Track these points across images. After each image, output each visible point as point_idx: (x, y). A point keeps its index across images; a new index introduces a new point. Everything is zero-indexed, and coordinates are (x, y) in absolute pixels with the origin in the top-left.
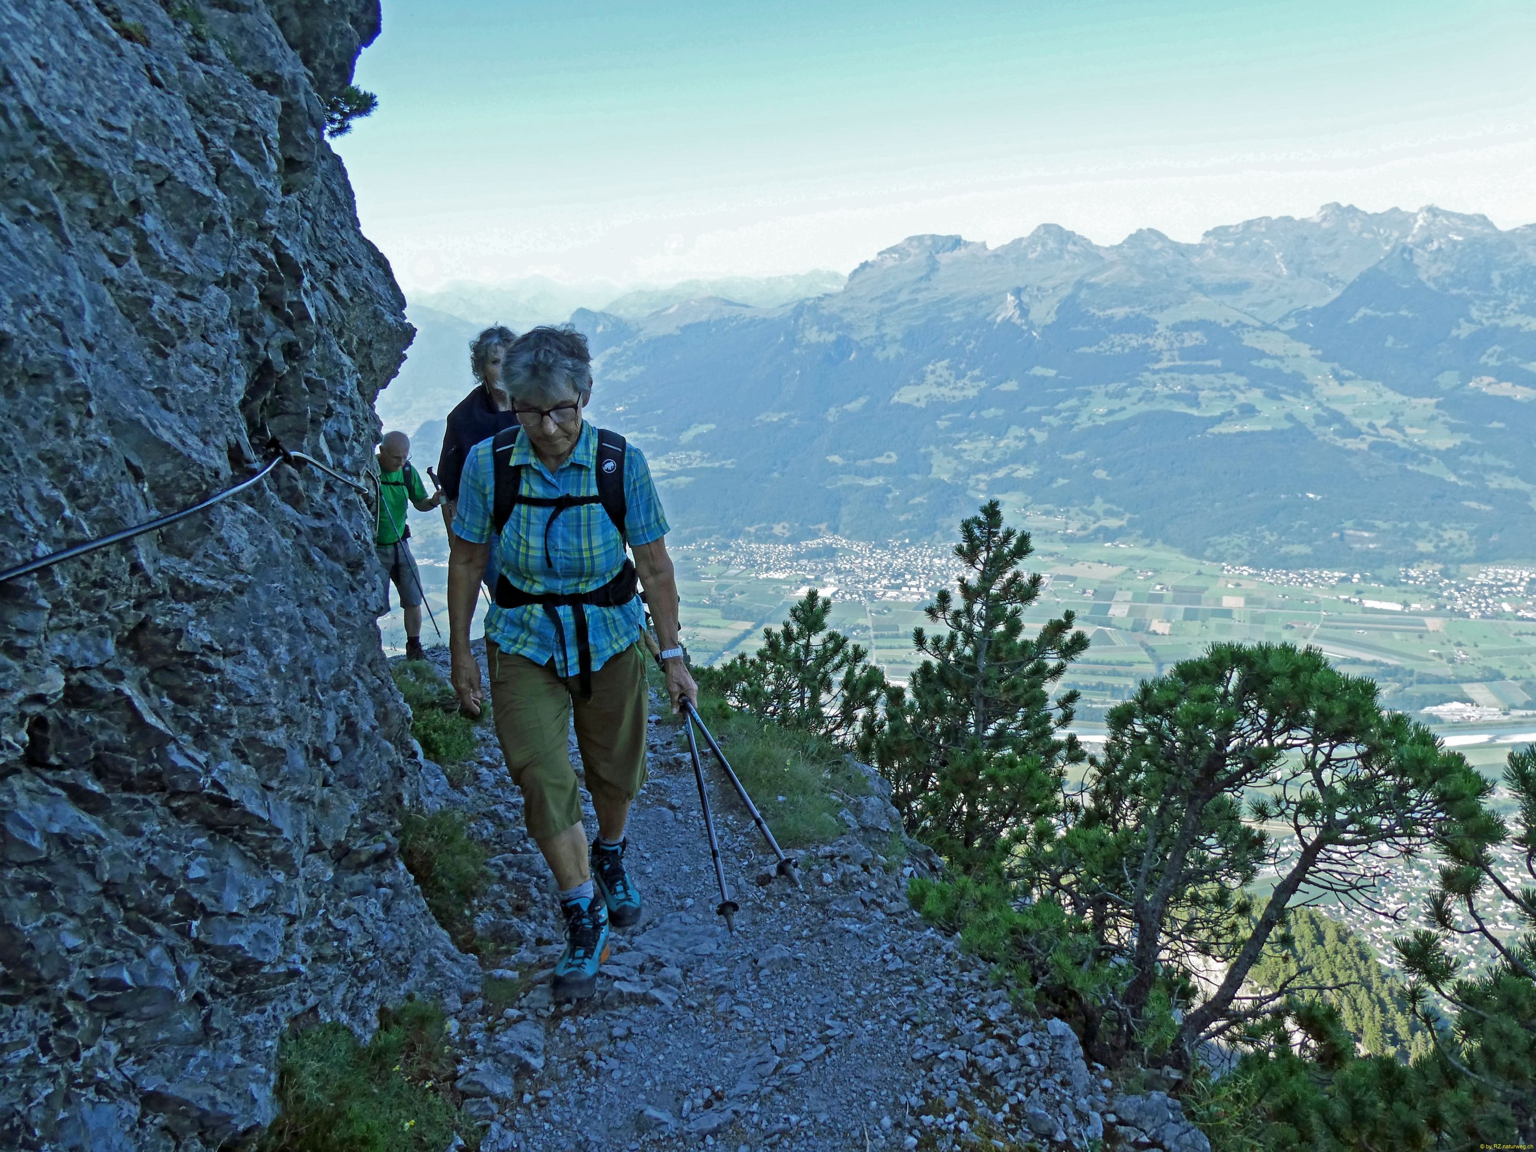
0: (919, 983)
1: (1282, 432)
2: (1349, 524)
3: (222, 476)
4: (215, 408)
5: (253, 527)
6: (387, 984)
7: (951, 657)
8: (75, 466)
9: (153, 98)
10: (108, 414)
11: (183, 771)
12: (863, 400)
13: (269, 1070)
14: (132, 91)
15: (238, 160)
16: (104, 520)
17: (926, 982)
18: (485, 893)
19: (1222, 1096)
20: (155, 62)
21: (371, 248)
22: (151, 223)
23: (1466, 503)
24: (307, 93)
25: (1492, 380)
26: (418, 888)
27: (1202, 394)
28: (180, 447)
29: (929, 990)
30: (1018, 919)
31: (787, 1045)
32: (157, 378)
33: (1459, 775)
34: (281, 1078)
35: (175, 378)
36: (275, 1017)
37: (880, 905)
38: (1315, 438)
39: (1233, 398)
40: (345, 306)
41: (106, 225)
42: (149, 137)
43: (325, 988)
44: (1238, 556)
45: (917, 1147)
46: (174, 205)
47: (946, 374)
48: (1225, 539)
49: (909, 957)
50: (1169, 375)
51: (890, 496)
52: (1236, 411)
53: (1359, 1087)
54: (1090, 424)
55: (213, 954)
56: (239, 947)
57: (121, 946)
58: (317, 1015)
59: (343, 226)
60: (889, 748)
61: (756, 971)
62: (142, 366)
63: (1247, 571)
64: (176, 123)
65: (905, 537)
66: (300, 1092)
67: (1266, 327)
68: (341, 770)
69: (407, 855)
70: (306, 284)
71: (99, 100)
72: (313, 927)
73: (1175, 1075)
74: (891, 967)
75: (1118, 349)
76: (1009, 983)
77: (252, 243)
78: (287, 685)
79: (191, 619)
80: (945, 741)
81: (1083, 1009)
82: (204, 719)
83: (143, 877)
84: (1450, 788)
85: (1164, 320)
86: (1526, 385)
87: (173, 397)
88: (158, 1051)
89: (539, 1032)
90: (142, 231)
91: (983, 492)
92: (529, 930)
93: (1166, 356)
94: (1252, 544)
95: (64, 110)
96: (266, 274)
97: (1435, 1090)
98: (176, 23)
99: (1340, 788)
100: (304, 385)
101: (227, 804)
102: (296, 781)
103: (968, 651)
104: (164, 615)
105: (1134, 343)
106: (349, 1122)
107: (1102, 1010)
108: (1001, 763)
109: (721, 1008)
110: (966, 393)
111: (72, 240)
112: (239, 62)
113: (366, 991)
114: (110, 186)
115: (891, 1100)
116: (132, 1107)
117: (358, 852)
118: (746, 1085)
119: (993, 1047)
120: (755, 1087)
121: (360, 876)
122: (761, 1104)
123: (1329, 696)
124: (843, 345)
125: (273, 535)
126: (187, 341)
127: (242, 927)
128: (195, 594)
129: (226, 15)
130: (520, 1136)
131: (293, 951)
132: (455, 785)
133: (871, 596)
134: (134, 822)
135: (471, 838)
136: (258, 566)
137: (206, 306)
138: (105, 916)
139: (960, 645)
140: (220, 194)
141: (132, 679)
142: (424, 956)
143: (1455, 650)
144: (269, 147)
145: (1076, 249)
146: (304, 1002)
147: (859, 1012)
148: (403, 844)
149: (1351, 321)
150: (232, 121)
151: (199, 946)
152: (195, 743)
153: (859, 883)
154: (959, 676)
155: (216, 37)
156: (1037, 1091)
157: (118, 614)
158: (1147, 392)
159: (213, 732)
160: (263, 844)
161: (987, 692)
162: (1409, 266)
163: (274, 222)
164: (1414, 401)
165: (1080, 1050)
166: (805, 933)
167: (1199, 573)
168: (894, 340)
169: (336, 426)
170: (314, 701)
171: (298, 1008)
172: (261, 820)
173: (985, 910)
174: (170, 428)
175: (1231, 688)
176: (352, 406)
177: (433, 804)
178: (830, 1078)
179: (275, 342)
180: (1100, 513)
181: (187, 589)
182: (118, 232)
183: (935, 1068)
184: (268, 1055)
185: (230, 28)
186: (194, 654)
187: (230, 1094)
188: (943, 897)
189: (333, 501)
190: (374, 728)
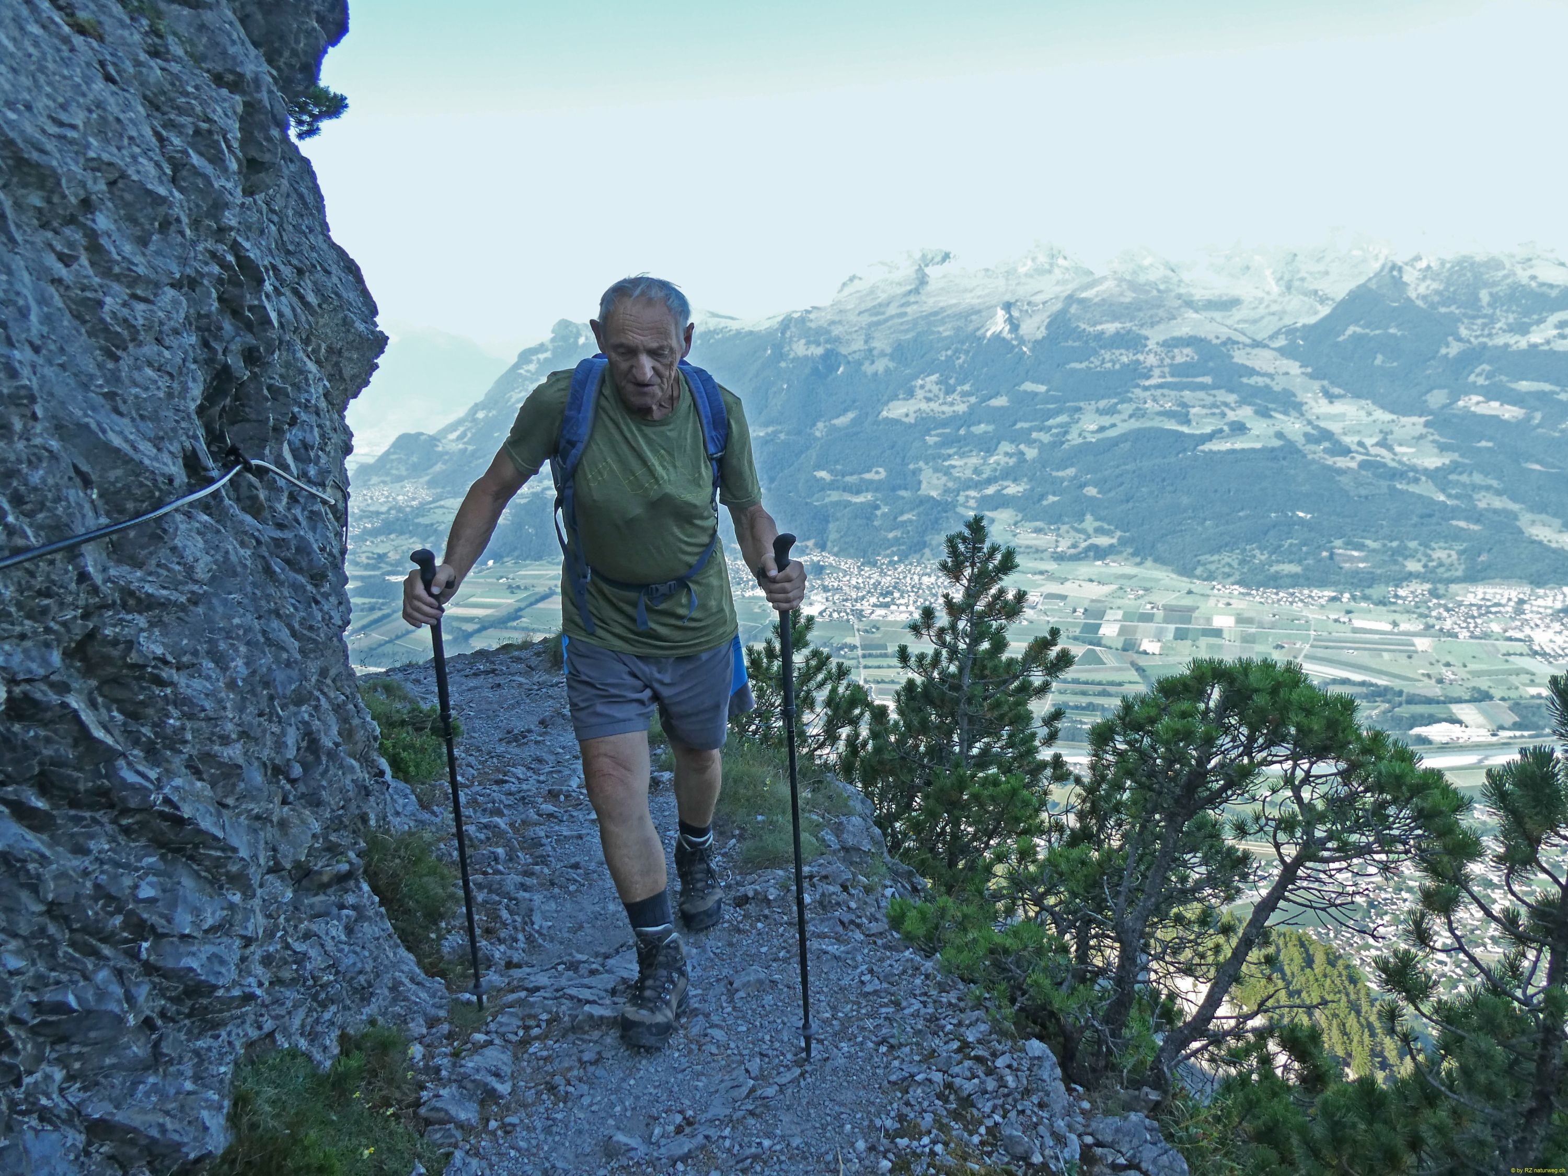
0: (897, 1004)
1: (1273, 450)
2: (1338, 542)
3: (177, 483)
4: (170, 413)
5: (209, 536)
6: (346, 1008)
7: (936, 674)
8: (19, 471)
9: (106, 94)
10: (54, 417)
11: (132, 787)
12: (851, 415)
13: (223, 1097)
14: (84, 87)
15: (195, 159)
16: (50, 527)
17: (904, 1004)
18: (454, 917)
19: (1202, 1117)
20: (108, 57)
21: (341, 253)
22: (102, 222)
23: (1454, 523)
24: (270, 92)
25: (1481, 398)
26: (383, 909)
27: (1193, 411)
28: (131, 452)
29: (906, 1012)
30: (998, 939)
31: (761, 1068)
32: (107, 381)
33: (1437, 792)
34: (235, 1105)
35: (127, 382)
36: (230, 1043)
37: (859, 926)
38: (1304, 456)
39: (1224, 415)
40: (313, 313)
41: (55, 224)
42: (101, 133)
43: (283, 1013)
44: (1229, 575)
45: (891, 1171)
46: (127, 205)
47: (935, 389)
48: (1216, 557)
49: (887, 978)
50: (1158, 392)
51: (878, 513)
52: (1226, 428)
53: (1338, 1109)
54: (1081, 440)
55: (164, 977)
56: (191, 969)
57: (65, 969)
58: (274, 1041)
59: (311, 231)
60: (872, 767)
61: (731, 993)
62: (92, 368)
63: (1238, 589)
64: (131, 120)
65: (894, 554)
66: (255, 1118)
67: (1256, 344)
68: (302, 788)
69: (372, 877)
70: (268, 287)
71: (48, 96)
72: (271, 949)
73: (1154, 1096)
74: (869, 988)
75: (1109, 365)
76: (988, 1004)
77: (210, 244)
78: (244, 699)
79: (142, 630)
80: (930, 760)
81: (1062, 1030)
82: (156, 734)
83: (91, 897)
84: (1427, 805)
85: (1155, 336)
86: (1514, 404)
87: (125, 402)
88: (106, 1077)
89: (506, 1057)
90: (93, 230)
91: (973, 509)
92: (499, 952)
93: (1157, 372)
94: (1242, 562)
95: (10, 105)
96: (225, 276)
97: (1415, 1110)
98: (132, 19)
99: (1320, 805)
100: (265, 392)
101: (179, 821)
102: (254, 799)
103: (953, 669)
104: (115, 626)
105: (1125, 359)
106: (305, 1149)
107: (1082, 1030)
108: (985, 782)
109: (695, 1031)
110: (956, 408)
111: (19, 237)
112: (198, 59)
113: (327, 1016)
114: (59, 184)
115: (866, 1123)
116: (77, 1136)
117: (320, 873)
118: (719, 1110)
119: (970, 1069)
120: (728, 1112)
121: (321, 898)
122: (733, 1128)
123: (1309, 712)
124: (830, 359)
125: (231, 544)
126: (140, 344)
127: (194, 949)
128: (146, 604)
129: (186, 11)
130: (484, 1164)
131: (250, 974)
132: (424, 805)
133: (860, 614)
134: (81, 840)
135: (440, 859)
136: (213, 578)
137: (160, 308)
138: (49, 937)
139: (944, 663)
140: (176, 194)
141: (79, 692)
142: (387, 979)
143: (1444, 670)
144: (229, 147)
145: (1065, 263)
146: (260, 1028)
147: (835, 1034)
148: (368, 865)
149: (1341, 339)
150: (190, 119)
151: (149, 969)
152: (146, 758)
153: (838, 904)
154: (944, 693)
155: (175, 34)
156: (1014, 1113)
157: (64, 624)
158: (1138, 409)
159: (165, 747)
160: (218, 863)
161: (971, 710)
162: (1398, 284)
163: (233, 223)
164: (1404, 420)
165: (1058, 1072)
166: (782, 954)
167: (1190, 592)
168: (883, 354)
169: (300, 435)
170: (272, 716)
171: (254, 1034)
172: (215, 838)
173: (965, 930)
174: (121, 433)
175: (1212, 704)
176: (318, 414)
177: (400, 825)
178: (804, 1102)
179: (234, 347)
180: (1091, 531)
181: (139, 600)
182: (67, 231)
183: (911, 1090)
184: (221, 1081)
185: (189, 25)
186: (144, 666)
187: (181, 1120)
188: (924, 918)
189: (297, 511)
190: (337, 745)
